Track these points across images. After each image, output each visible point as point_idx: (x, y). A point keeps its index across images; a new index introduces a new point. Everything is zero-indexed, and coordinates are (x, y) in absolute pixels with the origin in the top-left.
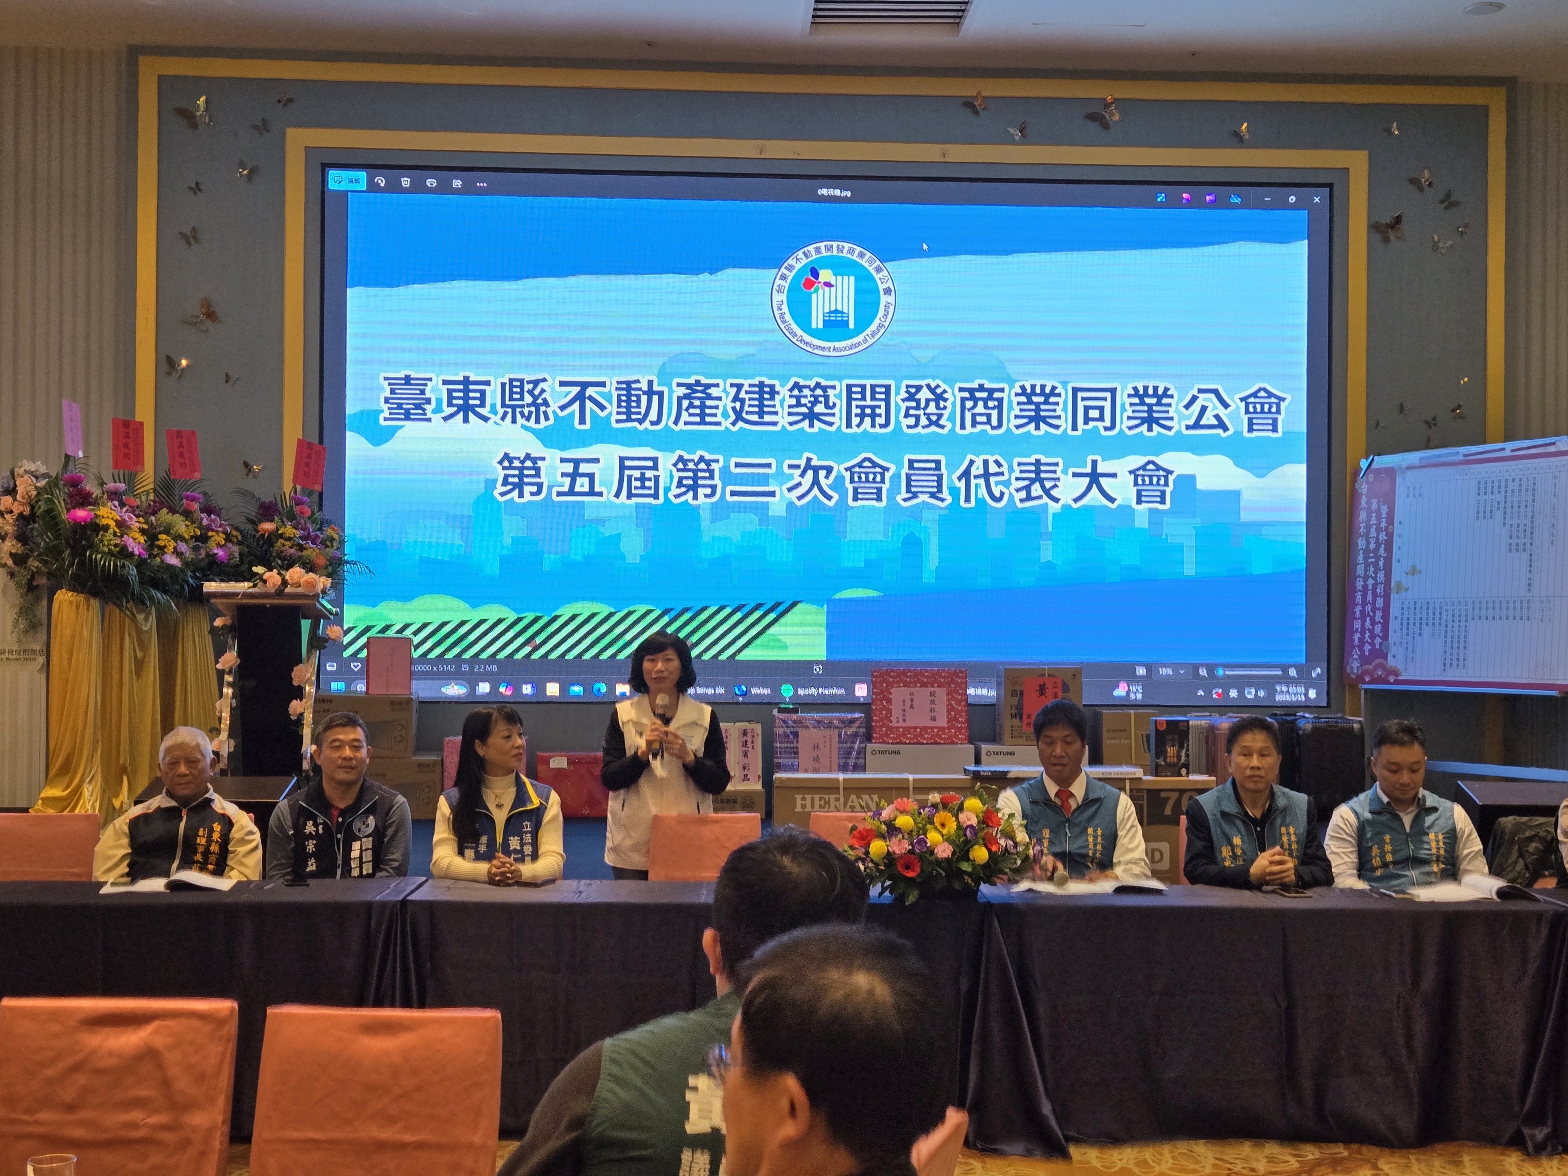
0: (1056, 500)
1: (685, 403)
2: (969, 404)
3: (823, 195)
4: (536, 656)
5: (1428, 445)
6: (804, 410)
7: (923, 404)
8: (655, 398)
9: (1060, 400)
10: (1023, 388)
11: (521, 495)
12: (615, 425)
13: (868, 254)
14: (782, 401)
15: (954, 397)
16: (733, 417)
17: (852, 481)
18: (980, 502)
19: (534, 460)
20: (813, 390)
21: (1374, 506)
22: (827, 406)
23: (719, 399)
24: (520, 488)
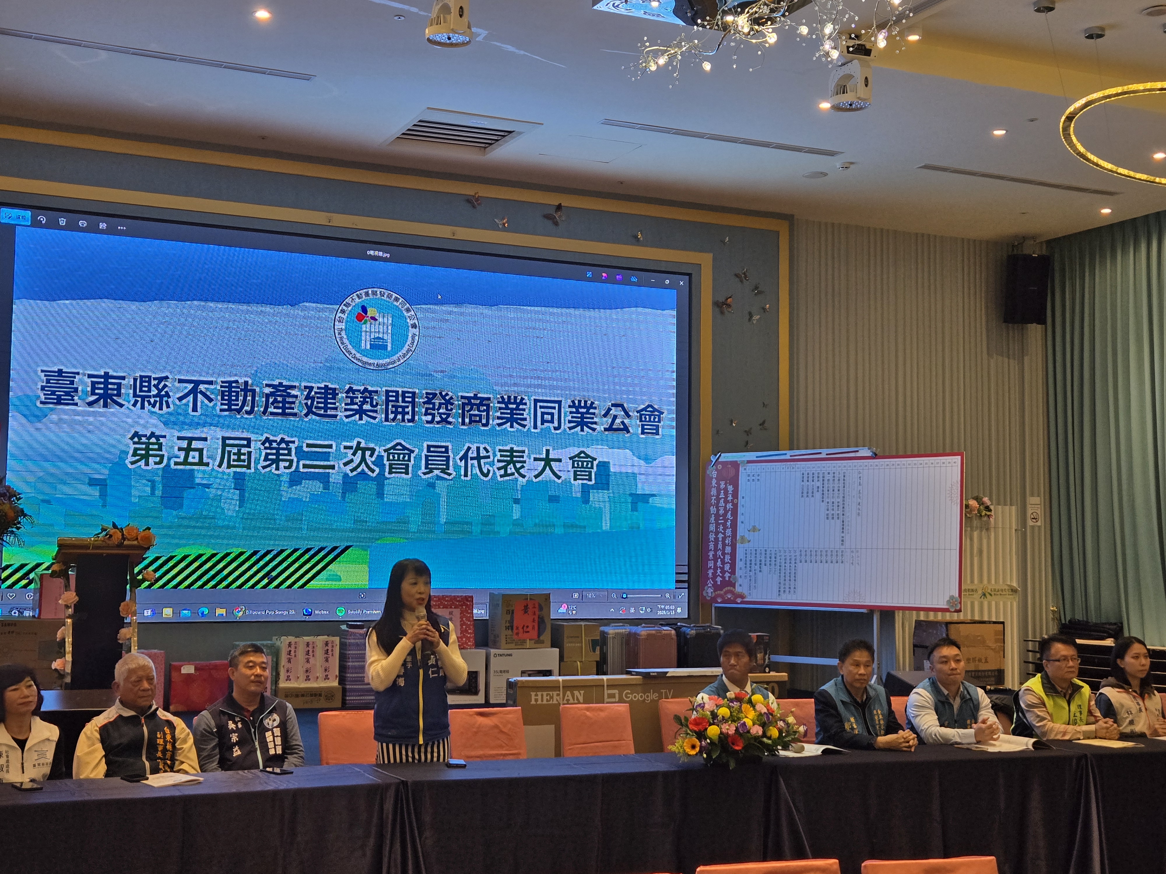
0: (524, 476)
1: (271, 399)
2: (467, 408)
3: (370, 255)
7: (436, 407)
8: (250, 395)
11: (147, 464)
12: (218, 413)
13: (401, 299)
15: (457, 403)
16: (305, 410)
17: (388, 460)
19: (158, 438)
21: (722, 486)
22: (372, 405)
23: (296, 397)
24: (146, 458)
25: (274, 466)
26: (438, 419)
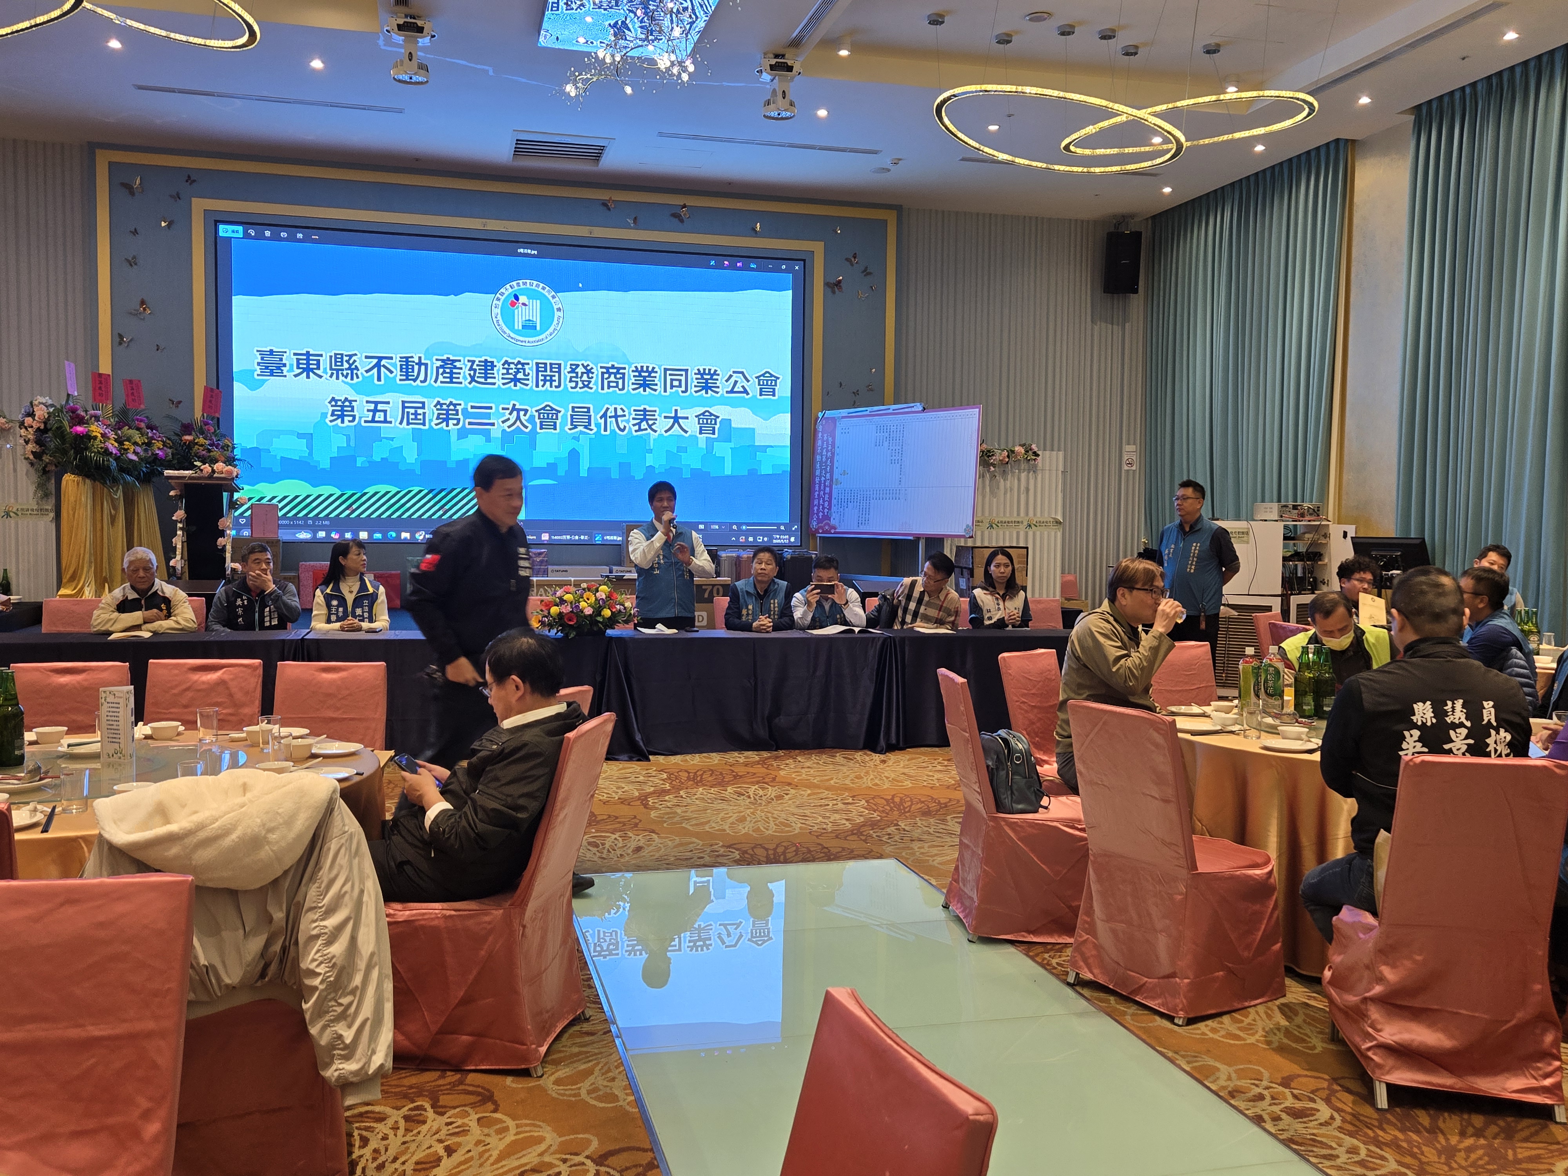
0: (655, 431)
1: (441, 371)
2: (606, 376)
3: (521, 252)
4: (353, 516)
5: (854, 405)
6: (512, 376)
7: (580, 375)
8: (423, 367)
9: (657, 375)
10: (636, 367)
11: (343, 422)
12: (398, 382)
13: (548, 288)
14: (498, 370)
15: (597, 372)
16: (469, 379)
17: (539, 418)
18: (613, 431)
19: (350, 402)
20: (516, 365)
21: (825, 438)
22: (524, 375)
23: (461, 368)
24: (342, 417)
25: (445, 423)
26: (580, 385)
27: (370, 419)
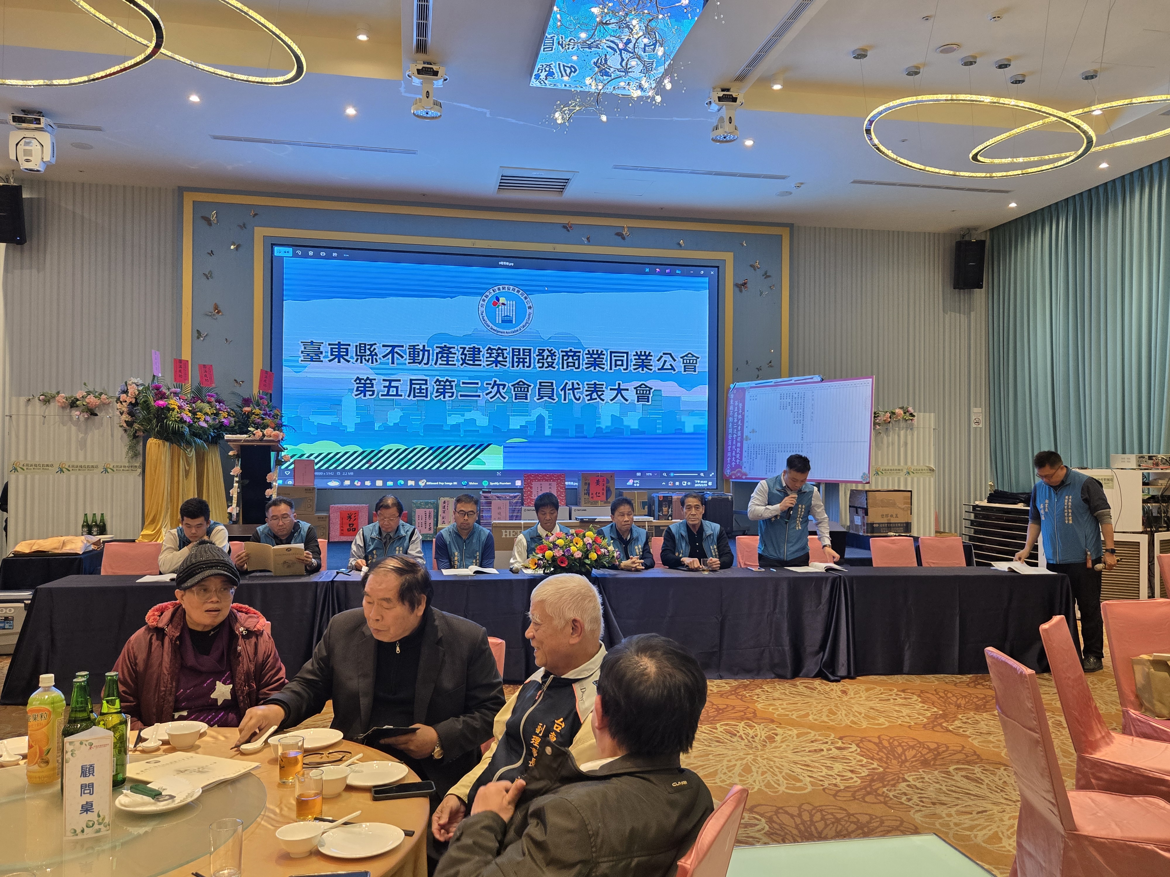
0: (603, 400)
1: (440, 355)
2: (565, 358)
3: (501, 265)
4: (371, 468)
5: (758, 378)
6: (493, 359)
7: (545, 357)
8: (426, 353)
9: (605, 357)
10: (589, 351)
12: (407, 364)
13: (521, 291)
14: (483, 355)
15: (559, 355)
16: (461, 362)
17: (514, 391)
18: (570, 400)
19: (371, 380)
20: (497, 350)
21: (736, 404)
22: (503, 358)
23: (455, 354)
24: (364, 392)
25: (442, 396)
26: (546, 365)
27: (385, 393)
